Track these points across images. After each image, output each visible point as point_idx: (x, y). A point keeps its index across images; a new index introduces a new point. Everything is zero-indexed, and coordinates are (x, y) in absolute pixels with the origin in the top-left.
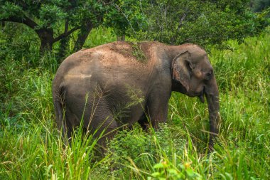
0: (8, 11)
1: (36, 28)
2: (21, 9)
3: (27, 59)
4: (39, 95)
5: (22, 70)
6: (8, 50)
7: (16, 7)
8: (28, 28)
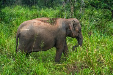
0: (104, 6)
1: (111, 10)
2: (107, 5)
3: (108, 18)
4: (111, 28)
5: (106, 22)
6: (103, 16)
7: (106, 5)
8: (108, 10)
